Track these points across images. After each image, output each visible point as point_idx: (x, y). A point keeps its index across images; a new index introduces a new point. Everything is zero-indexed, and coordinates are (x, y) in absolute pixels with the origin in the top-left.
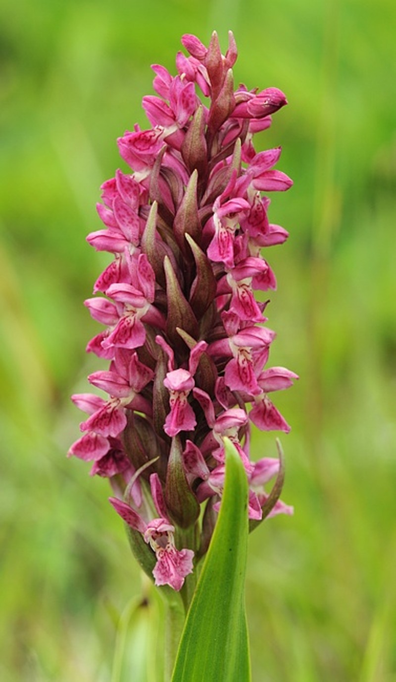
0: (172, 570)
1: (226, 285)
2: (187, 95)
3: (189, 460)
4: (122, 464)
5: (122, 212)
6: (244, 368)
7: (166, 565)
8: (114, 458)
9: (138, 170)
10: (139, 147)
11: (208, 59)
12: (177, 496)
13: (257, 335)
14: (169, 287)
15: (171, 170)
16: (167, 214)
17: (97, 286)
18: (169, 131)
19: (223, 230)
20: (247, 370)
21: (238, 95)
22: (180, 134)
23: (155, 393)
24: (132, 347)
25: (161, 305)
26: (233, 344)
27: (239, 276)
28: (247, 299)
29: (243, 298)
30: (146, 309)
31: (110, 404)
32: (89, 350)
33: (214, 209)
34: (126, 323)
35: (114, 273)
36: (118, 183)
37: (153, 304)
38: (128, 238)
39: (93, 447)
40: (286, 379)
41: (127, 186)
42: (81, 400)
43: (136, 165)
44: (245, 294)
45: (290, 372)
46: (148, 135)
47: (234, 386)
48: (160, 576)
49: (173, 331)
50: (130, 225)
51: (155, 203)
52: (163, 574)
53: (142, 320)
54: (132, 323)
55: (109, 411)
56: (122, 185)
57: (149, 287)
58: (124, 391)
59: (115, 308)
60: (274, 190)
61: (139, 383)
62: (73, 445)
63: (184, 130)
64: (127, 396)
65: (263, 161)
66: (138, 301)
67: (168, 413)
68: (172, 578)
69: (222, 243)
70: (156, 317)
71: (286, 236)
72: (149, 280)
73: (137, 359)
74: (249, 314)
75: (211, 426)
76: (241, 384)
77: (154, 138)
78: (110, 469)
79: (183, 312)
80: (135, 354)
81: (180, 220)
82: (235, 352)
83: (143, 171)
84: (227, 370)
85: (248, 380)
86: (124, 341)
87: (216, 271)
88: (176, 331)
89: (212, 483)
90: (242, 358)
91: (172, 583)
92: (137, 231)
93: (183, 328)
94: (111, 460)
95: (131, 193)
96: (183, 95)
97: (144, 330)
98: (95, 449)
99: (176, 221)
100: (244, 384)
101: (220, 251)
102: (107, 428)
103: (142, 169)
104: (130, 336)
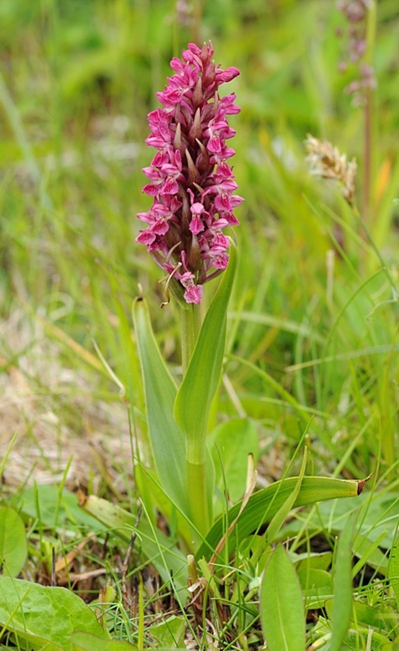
0: (196, 296)
1: (214, 160)
2: (194, 73)
3: (201, 244)
4: (161, 244)
5: (162, 128)
6: (224, 200)
7: (192, 293)
8: (157, 242)
9: (168, 107)
10: (172, 98)
11: (202, 55)
12: (195, 261)
13: (232, 184)
14: (189, 164)
15: (184, 107)
16: (185, 130)
17: (153, 164)
18: (186, 90)
19: (214, 136)
20: (226, 201)
21: (217, 70)
22: (190, 91)
23: (183, 213)
24: (173, 193)
25: (185, 173)
26: (219, 188)
27: (222, 157)
28: (226, 167)
29: (224, 167)
30: (179, 174)
31: (161, 219)
32: (143, 192)
33: (209, 126)
34: (170, 182)
35: (160, 158)
36: (158, 113)
37: (182, 172)
38: (166, 140)
39: (147, 238)
40: (239, 201)
41: (162, 115)
42: (142, 216)
43: (167, 105)
44: (225, 165)
45: (241, 198)
46: (176, 93)
47: (220, 208)
48: (189, 299)
49: (191, 184)
50: (167, 134)
51: (179, 124)
52: (191, 298)
53: (177, 180)
54: (173, 182)
55: (161, 223)
56: (160, 115)
57: (179, 164)
58: (169, 213)
59: (158, 172)
60: (233, 114)
61: (175, 209)
62: (138, 237)
63: (192, 90)
64: (169, 216)
65: (227, 100)
66: (176, 172)
67: (190, 222)
68: (196, 299)
69: (214, 142)
70: (183, 178)
71: (235, 133)
72: (179, 161)
73: (177, 199)
74: (226, 174)
75: (209, 227)
76: (222, 206)
77: (179, 95)
78: (156, 247)
79: (196, 175)
80: (176, 197)
81: (193, 133)
82: (220, 192)
83: (171, 108)
84: (216, 199)
85: (227, 205)
86: (168, 190)
87: (210, 154)
88: (193, 184)
89: (211, 253)
90: (223, 195)
91: (196, 302)
92: (170, 137)
93: (196, 182)
94: (156, 243)
95: (164, 118)
96: (192, 73)
97: (177, 185)
98: (148, 239)
99: (190, 132)
100: (224, 206)
101: (213, 147)
102: (160, 231)
103: (170, 107)
104: (171, 188)
